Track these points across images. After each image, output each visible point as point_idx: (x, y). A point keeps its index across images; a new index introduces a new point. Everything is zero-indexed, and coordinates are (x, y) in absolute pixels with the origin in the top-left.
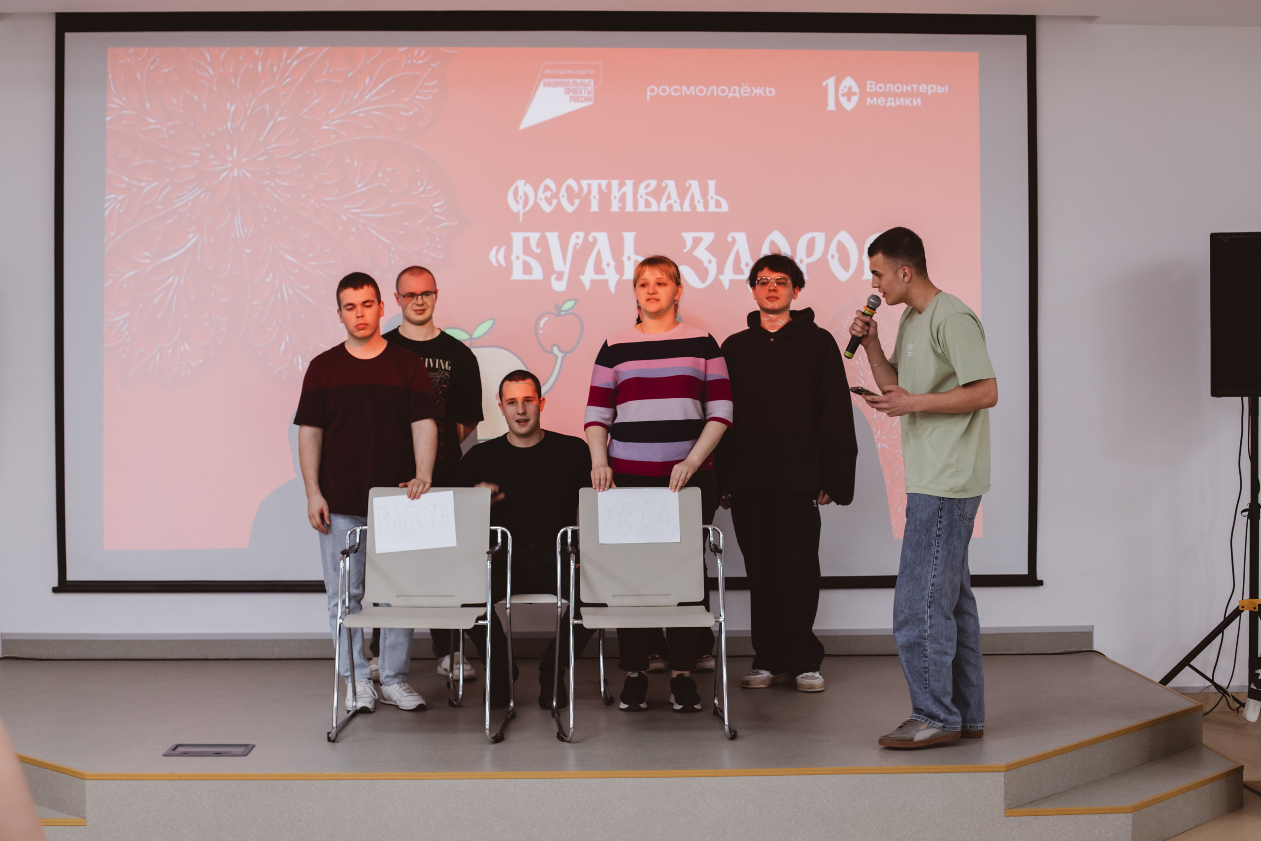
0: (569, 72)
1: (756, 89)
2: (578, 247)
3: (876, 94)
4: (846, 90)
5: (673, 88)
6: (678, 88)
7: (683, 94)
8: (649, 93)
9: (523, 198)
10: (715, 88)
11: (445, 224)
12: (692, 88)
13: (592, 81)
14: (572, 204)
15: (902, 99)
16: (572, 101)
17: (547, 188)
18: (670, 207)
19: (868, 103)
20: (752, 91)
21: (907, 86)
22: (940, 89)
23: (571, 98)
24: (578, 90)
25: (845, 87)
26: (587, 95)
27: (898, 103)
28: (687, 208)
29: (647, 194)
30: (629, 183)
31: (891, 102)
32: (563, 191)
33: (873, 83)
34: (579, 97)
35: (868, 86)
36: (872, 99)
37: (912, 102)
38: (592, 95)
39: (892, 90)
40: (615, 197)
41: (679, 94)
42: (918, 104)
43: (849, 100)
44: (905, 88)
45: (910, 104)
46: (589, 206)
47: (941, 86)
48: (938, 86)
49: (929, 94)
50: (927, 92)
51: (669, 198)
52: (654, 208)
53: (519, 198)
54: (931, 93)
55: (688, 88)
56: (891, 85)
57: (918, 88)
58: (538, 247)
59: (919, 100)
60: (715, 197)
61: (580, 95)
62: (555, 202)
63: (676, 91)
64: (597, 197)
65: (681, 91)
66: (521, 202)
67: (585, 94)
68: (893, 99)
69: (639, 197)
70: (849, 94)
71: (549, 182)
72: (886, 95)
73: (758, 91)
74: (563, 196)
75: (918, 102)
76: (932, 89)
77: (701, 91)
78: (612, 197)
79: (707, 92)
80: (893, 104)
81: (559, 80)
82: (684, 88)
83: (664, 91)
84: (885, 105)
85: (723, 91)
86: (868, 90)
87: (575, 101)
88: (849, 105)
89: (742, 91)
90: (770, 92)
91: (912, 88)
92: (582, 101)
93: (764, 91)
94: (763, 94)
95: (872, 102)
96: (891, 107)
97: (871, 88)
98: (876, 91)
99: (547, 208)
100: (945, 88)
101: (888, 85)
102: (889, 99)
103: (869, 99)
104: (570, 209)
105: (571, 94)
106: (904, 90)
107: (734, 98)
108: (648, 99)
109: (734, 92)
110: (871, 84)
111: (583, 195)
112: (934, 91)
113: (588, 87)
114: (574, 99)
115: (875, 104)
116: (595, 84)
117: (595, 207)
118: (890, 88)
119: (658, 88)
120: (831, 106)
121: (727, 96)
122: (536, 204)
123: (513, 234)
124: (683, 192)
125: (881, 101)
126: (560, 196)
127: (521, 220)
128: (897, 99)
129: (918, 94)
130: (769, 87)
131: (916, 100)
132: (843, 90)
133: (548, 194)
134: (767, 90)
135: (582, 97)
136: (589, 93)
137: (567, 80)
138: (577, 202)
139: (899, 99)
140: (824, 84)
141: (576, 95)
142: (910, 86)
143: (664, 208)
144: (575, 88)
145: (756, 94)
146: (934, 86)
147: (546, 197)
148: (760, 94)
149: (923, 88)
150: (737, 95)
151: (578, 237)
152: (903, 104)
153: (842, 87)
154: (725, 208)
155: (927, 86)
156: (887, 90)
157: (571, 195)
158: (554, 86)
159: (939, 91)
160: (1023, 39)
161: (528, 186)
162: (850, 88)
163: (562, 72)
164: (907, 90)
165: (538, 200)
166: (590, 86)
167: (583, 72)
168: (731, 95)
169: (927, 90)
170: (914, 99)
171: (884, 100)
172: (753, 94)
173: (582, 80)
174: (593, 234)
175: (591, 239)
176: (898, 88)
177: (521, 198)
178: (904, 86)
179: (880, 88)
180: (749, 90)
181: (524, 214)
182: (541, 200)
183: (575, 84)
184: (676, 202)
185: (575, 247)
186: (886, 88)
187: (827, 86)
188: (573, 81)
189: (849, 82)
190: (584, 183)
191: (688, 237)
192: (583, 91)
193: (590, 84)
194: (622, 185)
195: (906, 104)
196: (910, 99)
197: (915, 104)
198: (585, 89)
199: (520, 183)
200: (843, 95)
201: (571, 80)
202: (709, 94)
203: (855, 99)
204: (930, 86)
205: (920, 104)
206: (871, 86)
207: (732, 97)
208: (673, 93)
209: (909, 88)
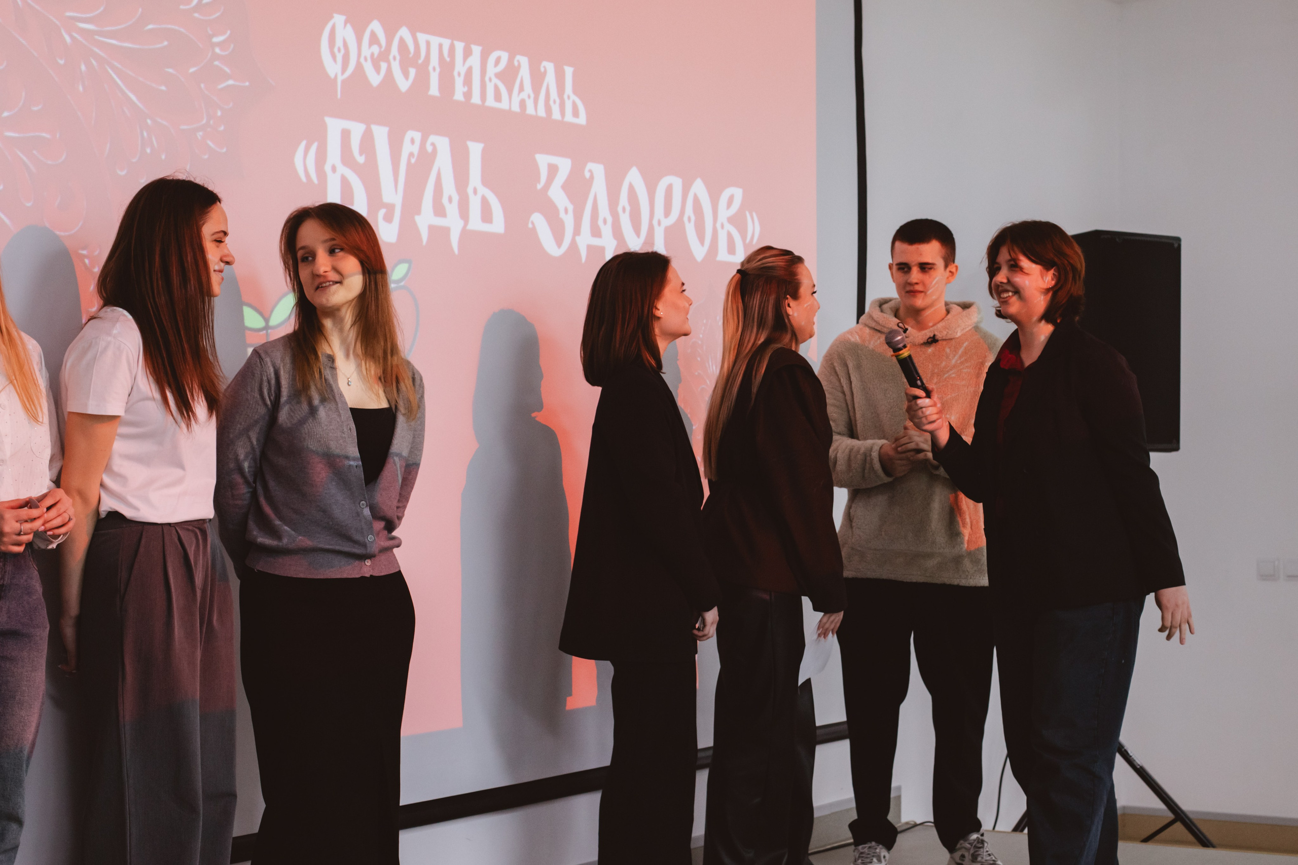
2: (413, 161)
9: (343, 51)
11: (231, 82)
14: (406, 75)
17: (374, 39)
18: (523, 104)
28: (542, 112)
29: (497, 75)
30: (477, 50)
32: (394, 50)
40: (459, 74)
46: (427, 87)
51: (521, 89)
52: (504, 105)
53: (336, 50)
58: (361, 154)
60: (574, 97)
62: (384, 66)
64: (438, 70)
66: (339, 57)
69: (487, 79)
71: (376, 26)
74: (394, 58)
78: (455, 73)
99: (375, 79)
104: (404, 85)
111: (420, 62)
117: (434, 90)
122: (359, 67)
123: (328, 120)
124: (538, 78)
126: (391, 57)
127: (339, 96)
133: (375, 49)
138: (412, 72)
143: (516, 108)
147: (372, 55)
151: (412, 141)
154: (582, 120)
157: (407, 62)
161: (349, 26)
165: (362, 60)
174: (433, 139)
175: (429, 149)
177: (339, 50)
181: (343, 82)
182: (366, 59)
184: (529, 97)
185: (409, 160)
190: (422, 37)
191: (543, 161)
194: (467, 53)
199: (338, 19)
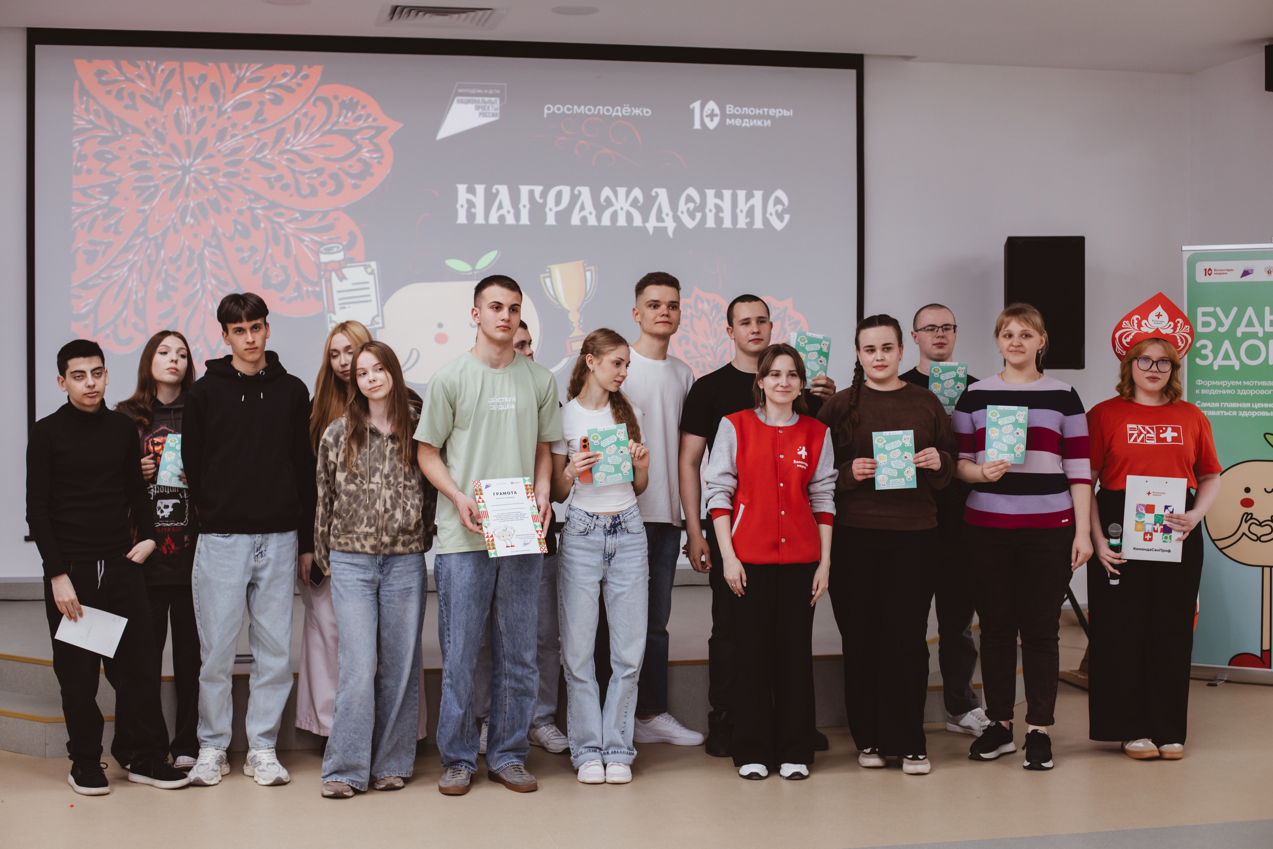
0: (479, 91)
1: (635, 109)
3: (734, 116)
4: (709, 112)
5: (566, 107)
6: (571, 107)
7: (575, 112)
8: (546, 111)
10: (601, 107)
12: (582, 107)
13: (498, 100)
15: (755, 121)
16: (481, 116)
19: (727, 124)
20: (632, 111)
21: (759, 110)
22: (786, 113)
23: (480, 114)
24: (487, 107)
25: (709, 110)
26: (493, 111)
27: (752, 124)
31: (746, 123)
33: (732, 106)
34: (487, 113)
35: (728, 109)
36: (730, 120)
37: (763, 123)
38: (498, 112)
39: (747, 113)
41: (571, 112)
42: (768, 125)
43: (712, 120)
44: (758, 111)
45: (762, 125)
47: (787, 110)
48: (785, 110)
49: (777, 116)
50: (775, 116)
54: (779, 116)
55: (579, 108)
56: (746, 109)
57: (768, 112)
59: (769, 121)
61: (488, 111)
63: (568, 109)
65: (573, 109)
67: (492, 110)
68: (747, 120)
70: (712, 115)
72: (742, 117)
73: (637, 111)
75: (768, 123)
76: (780, 112)
77: (590, 110)
79: (595, 111)
80: (748, 125)
81: (470, 98)
82: (576, 107)
83: (559, 109)
84: (741, 126)
85: (608, 111)
86: (728, 112)
87: (484, 116)
88: (712, 125)
89: (624, 111)
90: (647, 112)
91: (764, 112)
92: (490, 117)
93: (642, 111)
94: (641, 114)
95: (730, 122)
96: (746, 127)
97: (730, 111)
98: (734, 113)
100: (789, 111)
101: (744, 109)
102: (745, 120)
103: (728, 120)
105: (480, 110)
106: (757, 113)
107: (617, 117)
108: (545, 116)
109: (617, 111)
110: (730, 107)
112: (781, 115)
113: (494, 105)
114: (482, 115)
115: (733, 124)
116: (501, 102)
118: (745, 111)
119: (554, 107)
120: (697, 125)
121: (611, 115)
125: (738, 122)
128: (751, 120)
129: (768, 117)
130: (646, 108)
131: (767, 121)
132: (707, 112)
134: (645, 110)
135: (489, 113)
136: (496, 109)
137: (477, 98)
139: (753, 120)
140: (691, 106)
141: (485, 112)
142: (761, 110)
144: (484, 105)
145: (635, 113)
146: (781, 110)
148: (639, 114)
149: (772, 112)
150: (620, 114)
152: (755, 125)
153: (706, 109)
155: (775, 110)
156: (743, 113)
158: (466, 103)
159: (785, 115)
160: (853, 72)
162: (713, 110)
163: (473, 91)
164: (759, 113)
166: (496, 104)
167: (491, 92)
168: (614, 114)
169: (776, 114)
170: (765, 121)
171: (740, 121)
172: (633, 114)
173: (489, 98)
176: (752, 111)
178: (757, 109)
179: (738, 111)
180: (629, 110)
183: (484, 101)
186: (742, 111)
187: (694, 108)
188: (483, 100)
189: (712, 105)
192: (490, 108)
193: (496, 102)
195: (758, 125)
196: (762, 121)
197: (765, 125)
198: (492, 106)
200: (707, 116)
201: (480, 99)
202: (596, 113)
203: (717, 120)
204: (778, 110)
205: (770, 125)
206: (730, 109)
207: (615, 116)
208: (566, 112)
209: (761, 112)
